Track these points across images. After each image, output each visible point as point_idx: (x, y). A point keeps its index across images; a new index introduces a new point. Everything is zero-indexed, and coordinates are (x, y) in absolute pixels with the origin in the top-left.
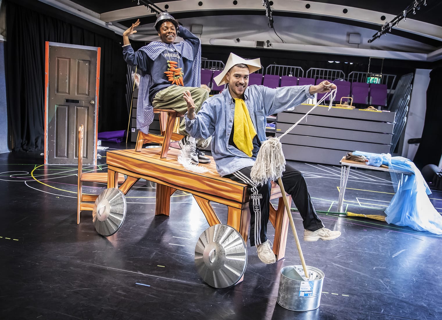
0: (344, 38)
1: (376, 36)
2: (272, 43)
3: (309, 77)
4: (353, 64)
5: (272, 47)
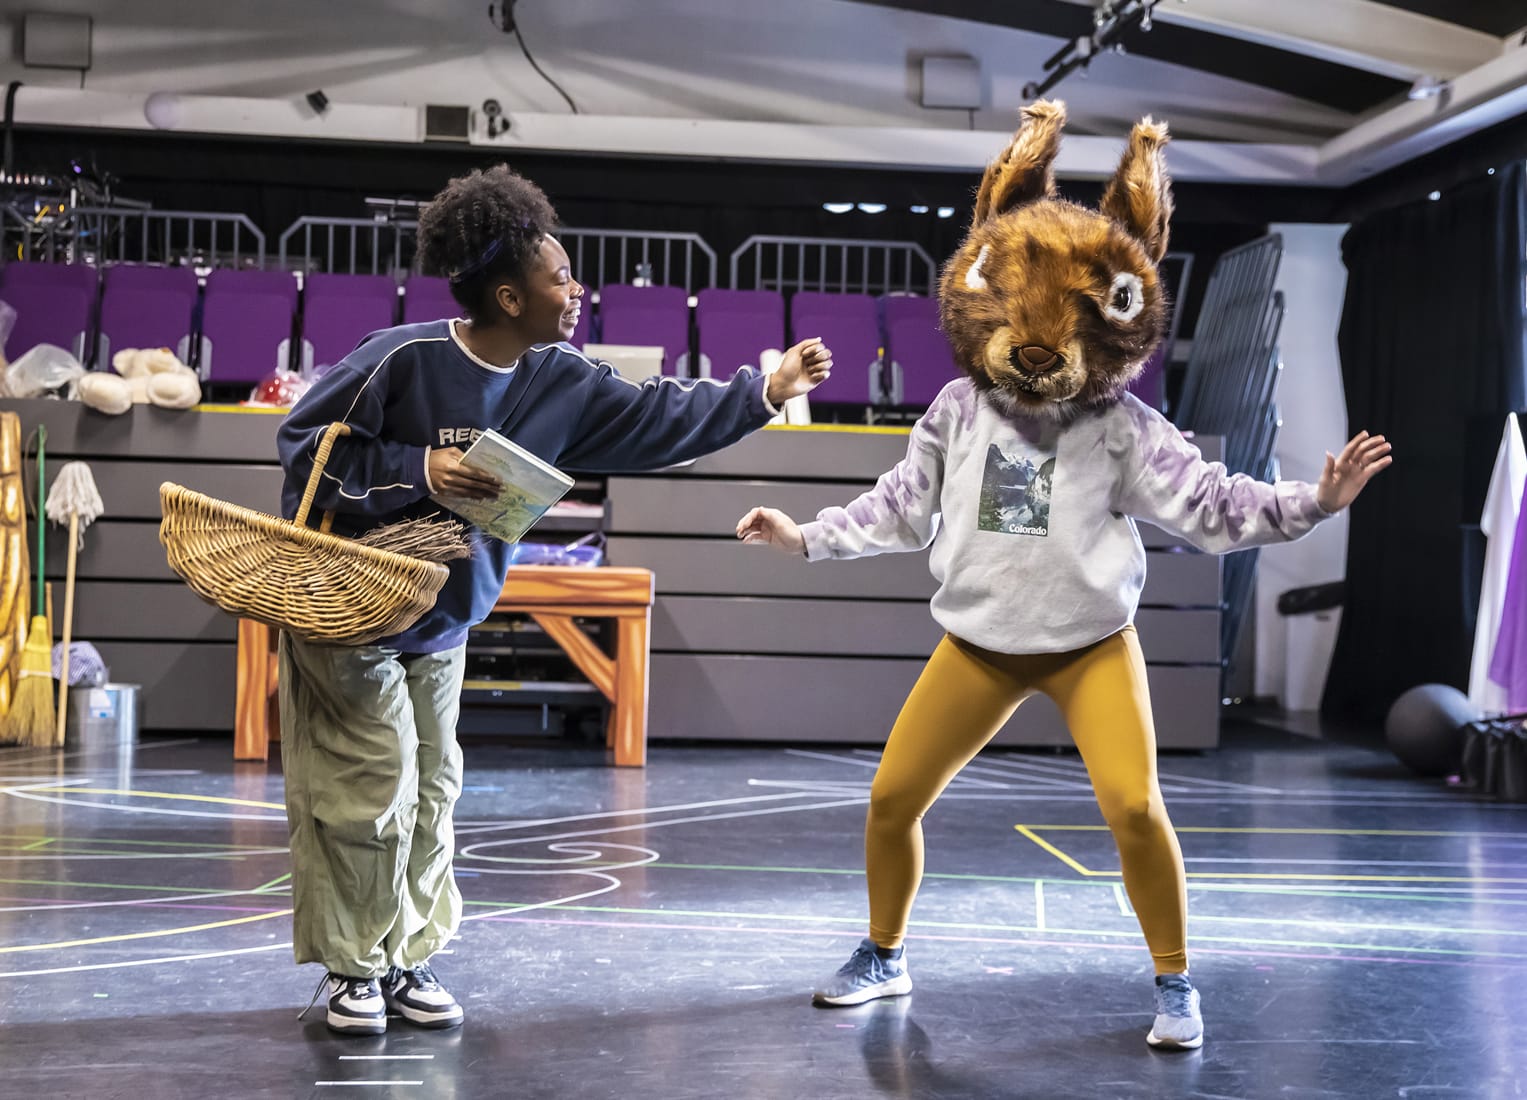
0: (896, 80)
1: (1067, 60)
2: (515, 117)
3: (746, 282)
4: (954, 214)
5: (516, 136)
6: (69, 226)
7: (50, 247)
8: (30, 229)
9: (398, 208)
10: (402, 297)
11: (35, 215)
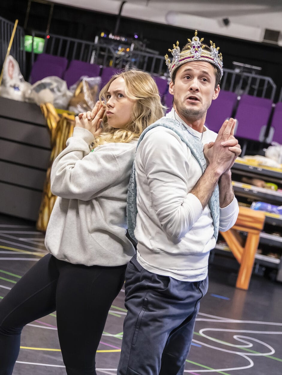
6: (129, 57)
7: (121, 63)
8: (115, 56)
9: (244, 68)
10: (238, 101)
11: (118, 50)
